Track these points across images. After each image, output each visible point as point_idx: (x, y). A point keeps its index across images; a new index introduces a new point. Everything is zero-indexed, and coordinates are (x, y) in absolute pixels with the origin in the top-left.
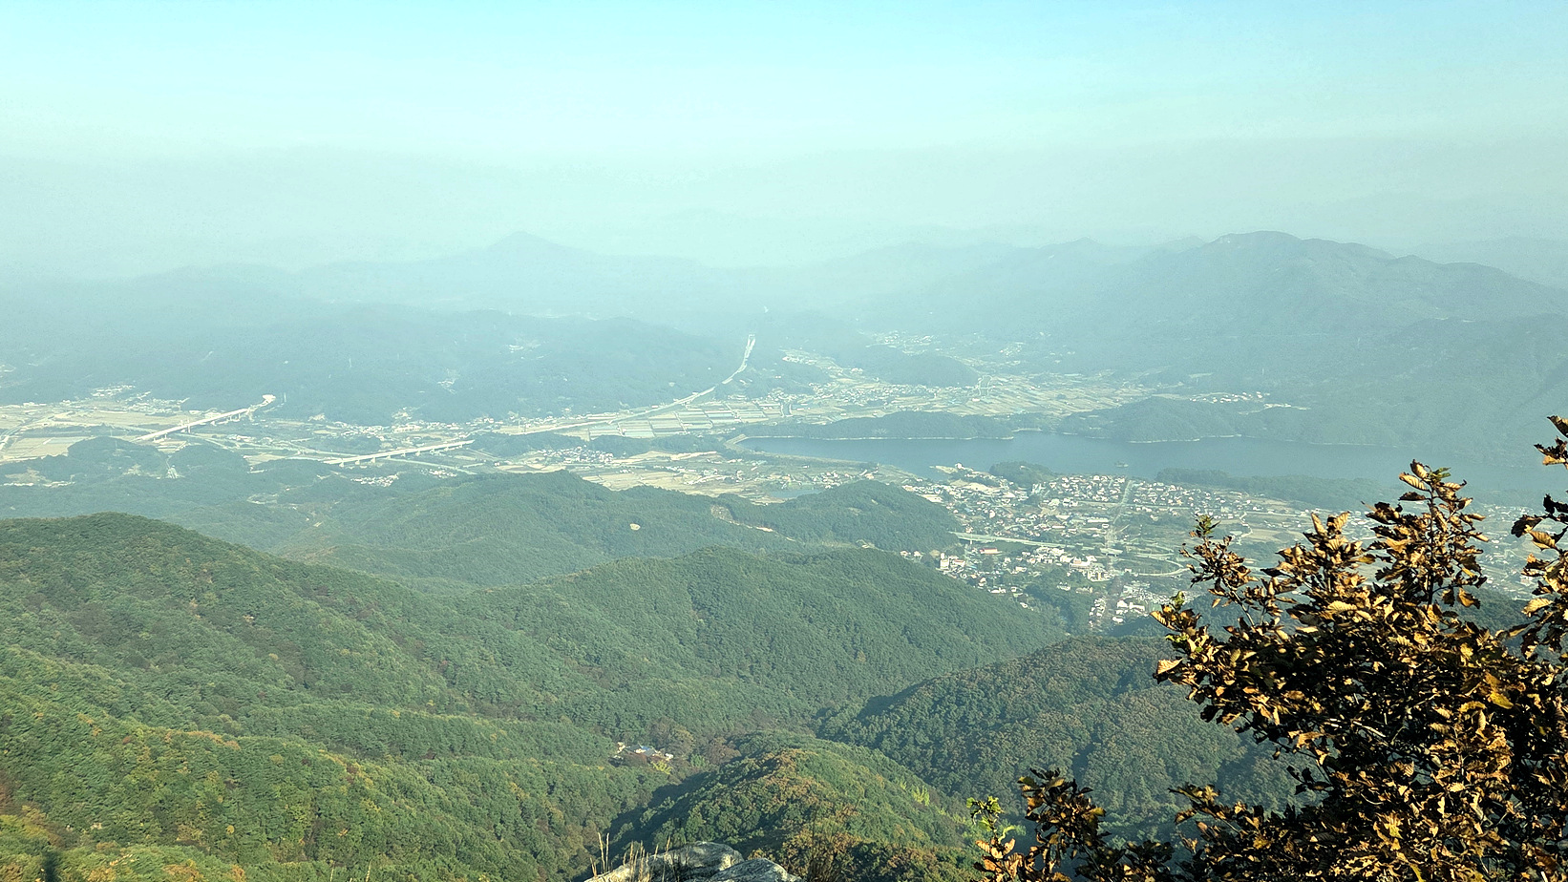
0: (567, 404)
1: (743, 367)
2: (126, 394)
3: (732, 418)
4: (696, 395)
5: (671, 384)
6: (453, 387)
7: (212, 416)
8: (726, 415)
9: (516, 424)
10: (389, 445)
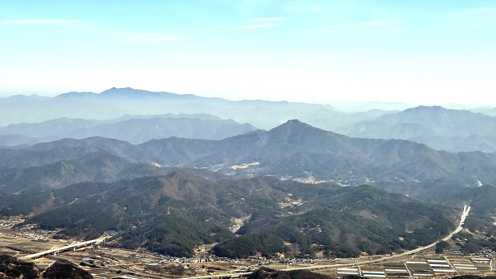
0: (320, 250)
1: (459, 229)
2: (20, 225)
3: (449, 268)
4: (420, 249)
5: (402, 239)
6: (238, 232)
7: (75, 244)
8: (444, 266)
9: (282, 262)
10: (190, 272)
